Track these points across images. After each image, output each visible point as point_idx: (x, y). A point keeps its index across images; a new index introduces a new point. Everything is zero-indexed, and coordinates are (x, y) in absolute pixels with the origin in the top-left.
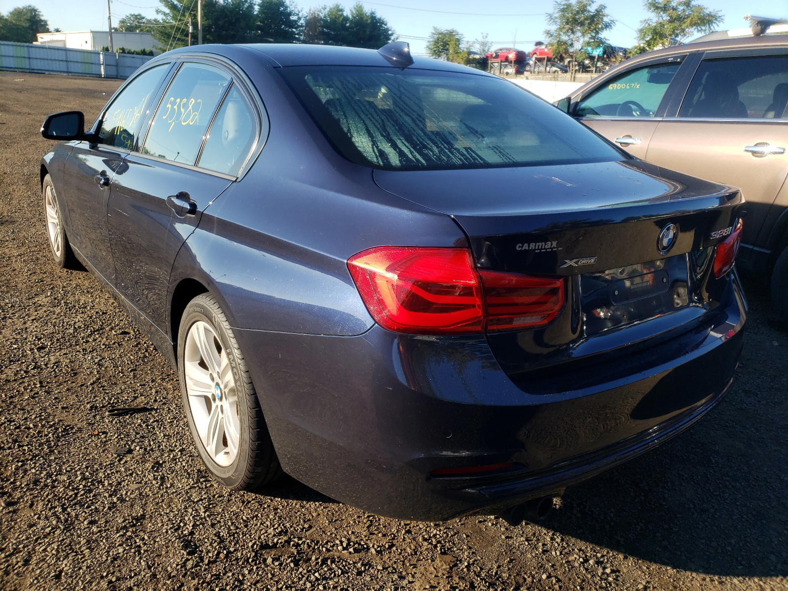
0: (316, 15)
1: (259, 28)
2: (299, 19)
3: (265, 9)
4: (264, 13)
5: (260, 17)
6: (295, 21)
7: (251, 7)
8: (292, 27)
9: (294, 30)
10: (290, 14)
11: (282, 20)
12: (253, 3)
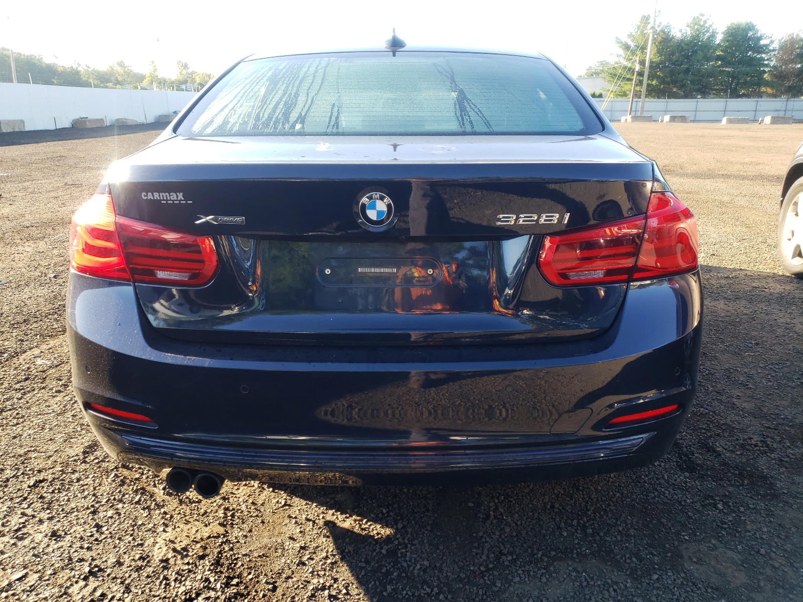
0: (795, 37)
1: (719, 58)
2: (772, 42)
3: (730, 36)
4: (728, 41)
5: (721, 46)
6: (766, 46)
7: (713, 35)
8: (759, 52)
9: (763, 56)
10: (760, 38)
11: (749, 46)
12: (715, 32)
